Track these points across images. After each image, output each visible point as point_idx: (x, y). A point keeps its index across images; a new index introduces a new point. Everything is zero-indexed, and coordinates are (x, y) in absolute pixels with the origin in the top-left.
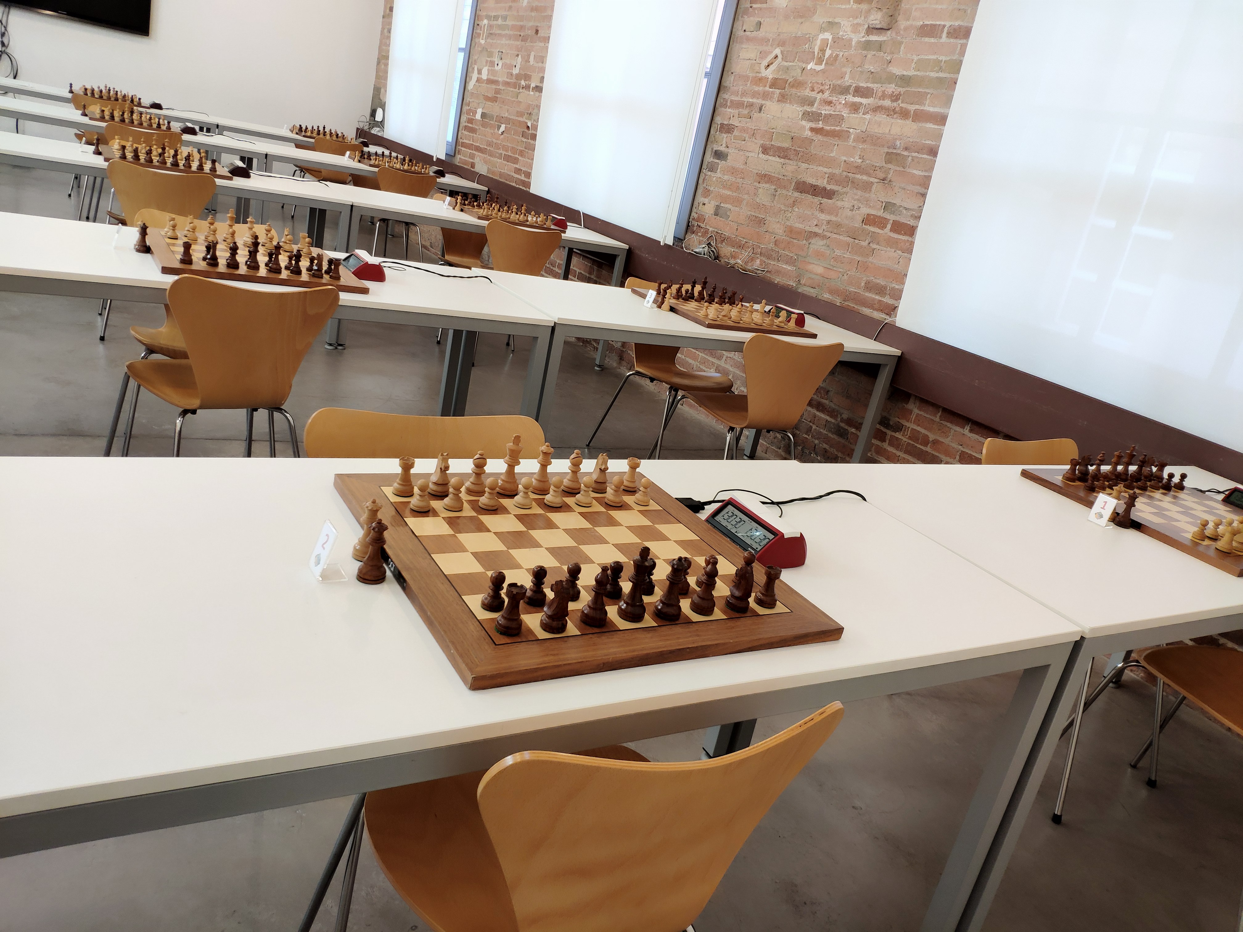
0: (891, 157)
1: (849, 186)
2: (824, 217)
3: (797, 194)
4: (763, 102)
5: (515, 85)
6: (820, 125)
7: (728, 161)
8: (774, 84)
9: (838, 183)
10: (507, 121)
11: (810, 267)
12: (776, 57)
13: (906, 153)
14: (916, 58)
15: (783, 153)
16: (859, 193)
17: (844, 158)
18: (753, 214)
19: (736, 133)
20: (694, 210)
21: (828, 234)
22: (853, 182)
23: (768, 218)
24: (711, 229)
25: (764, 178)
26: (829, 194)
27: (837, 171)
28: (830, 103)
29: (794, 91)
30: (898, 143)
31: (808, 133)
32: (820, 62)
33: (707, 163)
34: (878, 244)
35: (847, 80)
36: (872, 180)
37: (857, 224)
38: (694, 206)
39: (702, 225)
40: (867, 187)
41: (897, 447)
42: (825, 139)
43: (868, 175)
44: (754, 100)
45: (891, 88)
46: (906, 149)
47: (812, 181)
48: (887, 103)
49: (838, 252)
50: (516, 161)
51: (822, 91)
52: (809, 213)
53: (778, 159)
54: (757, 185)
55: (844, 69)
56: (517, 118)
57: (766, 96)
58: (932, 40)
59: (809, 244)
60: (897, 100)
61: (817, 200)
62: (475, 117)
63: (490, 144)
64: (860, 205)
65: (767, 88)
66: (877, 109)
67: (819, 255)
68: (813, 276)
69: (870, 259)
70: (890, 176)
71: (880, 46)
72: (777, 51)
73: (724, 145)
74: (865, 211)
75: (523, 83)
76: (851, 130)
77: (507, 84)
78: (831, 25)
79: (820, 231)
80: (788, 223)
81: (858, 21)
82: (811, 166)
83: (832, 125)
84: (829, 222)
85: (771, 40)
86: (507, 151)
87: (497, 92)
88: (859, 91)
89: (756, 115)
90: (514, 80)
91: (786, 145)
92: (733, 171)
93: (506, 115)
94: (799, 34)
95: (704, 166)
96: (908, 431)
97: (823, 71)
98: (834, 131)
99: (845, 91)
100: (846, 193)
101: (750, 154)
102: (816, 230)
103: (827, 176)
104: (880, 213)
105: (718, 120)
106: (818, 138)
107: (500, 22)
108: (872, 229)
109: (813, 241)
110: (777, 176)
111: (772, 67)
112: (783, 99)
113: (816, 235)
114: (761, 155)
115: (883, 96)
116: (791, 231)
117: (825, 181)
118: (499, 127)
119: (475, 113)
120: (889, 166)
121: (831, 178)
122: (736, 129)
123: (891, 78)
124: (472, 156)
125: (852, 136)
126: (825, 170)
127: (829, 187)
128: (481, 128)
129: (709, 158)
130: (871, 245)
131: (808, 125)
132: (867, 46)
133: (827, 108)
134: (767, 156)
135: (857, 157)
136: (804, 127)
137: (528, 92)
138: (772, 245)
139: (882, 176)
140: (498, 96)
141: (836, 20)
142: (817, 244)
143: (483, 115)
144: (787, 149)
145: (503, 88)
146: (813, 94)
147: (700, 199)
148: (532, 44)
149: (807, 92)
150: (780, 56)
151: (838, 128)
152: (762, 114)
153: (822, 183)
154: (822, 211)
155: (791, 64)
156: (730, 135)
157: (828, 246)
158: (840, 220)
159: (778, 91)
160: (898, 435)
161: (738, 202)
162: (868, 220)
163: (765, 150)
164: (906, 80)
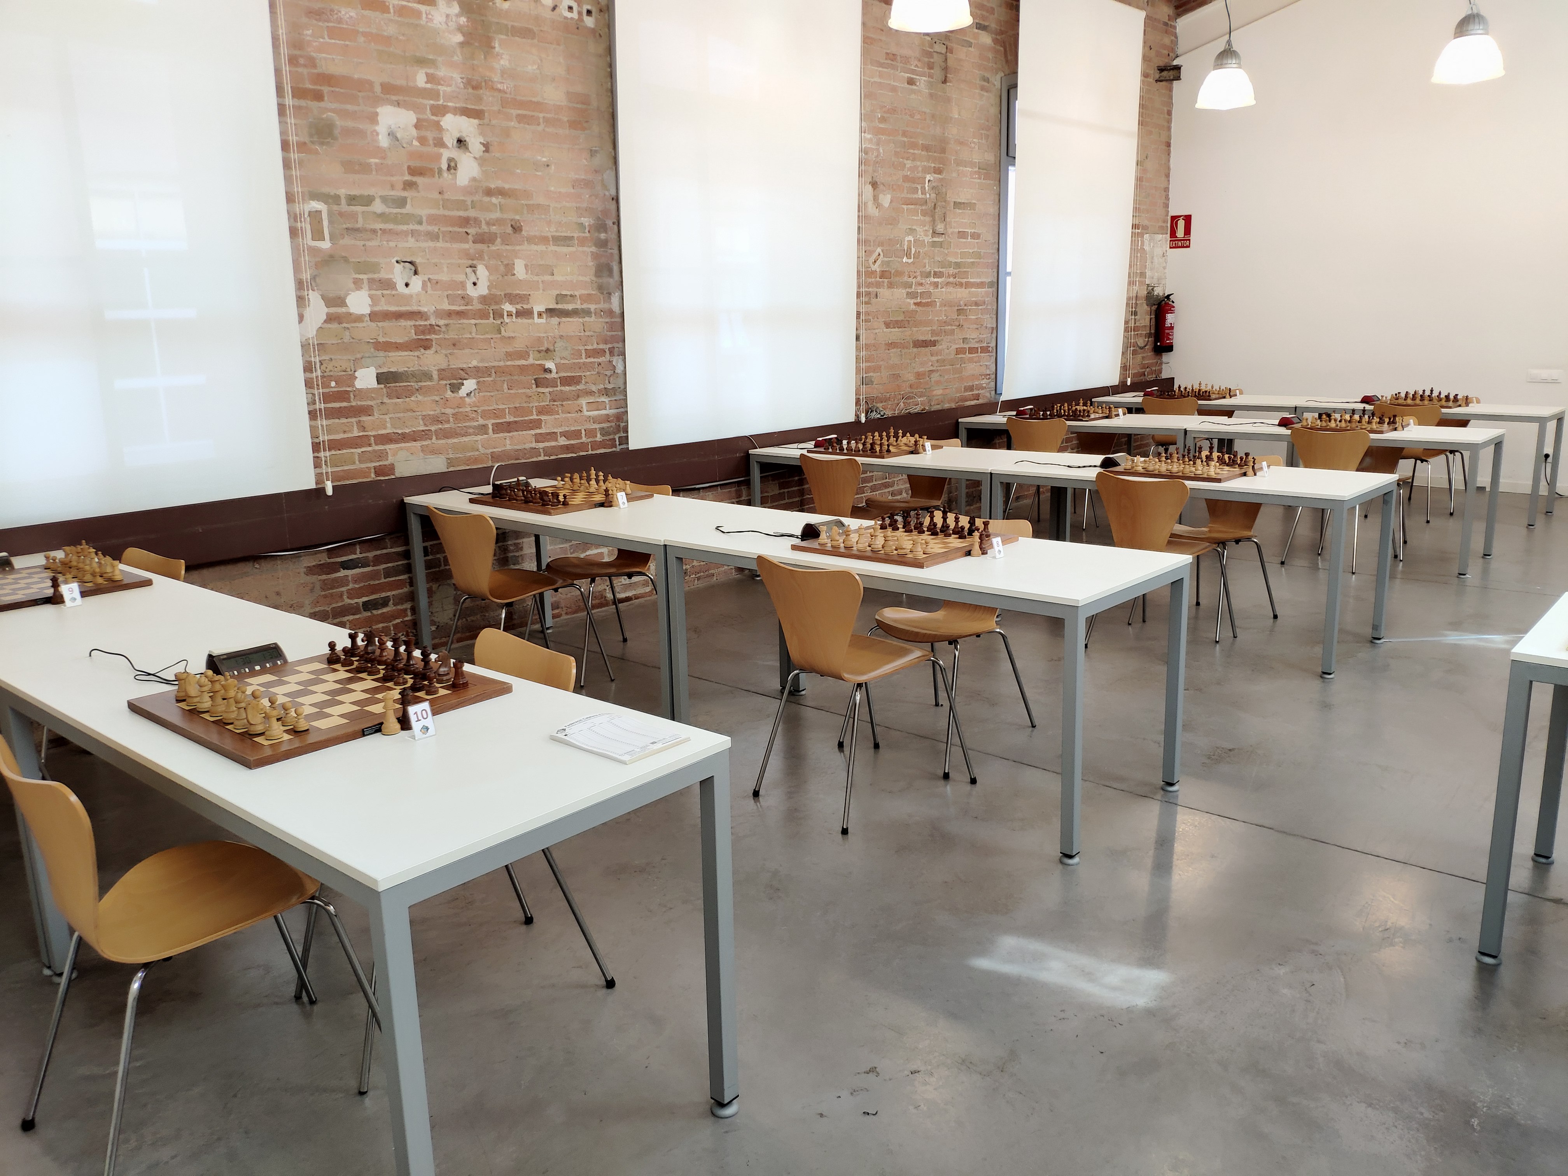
0: (960, 311)
1: (943, 335)
2: (934, 358)
3: (915, 350)
4: (877, 290)
5: (483, 315)
6: (919, 300)
7: (861, 340)
8: (883, 274)
9: (937, 335)
10: (479, 372)
11: (935, 392)
12: (879, 255)
13: (966, 308)
15: (898, 324)
16: (949, 337)
17: (936, 318)
18: (891, 373)
19: (862, 317)
22: (945, 332)
23: (901, 372)
25: (891, 345)
26: (934, 343)
27: (936, 327)
28: (921, 284)
29: (897, 279)
30: (960, 302)
31: (913, 307)
32: (909, 257)
34: (965, 363)
35: (928, 269)
36: (954, 327)
37: (953, 357)
40: (952, 332)
42: (924, 309)
43: (952, 325)
44: (870, 290)
45: (951, 271)
46: (965, 305)
47: (921, 338)
48: (951, 280)
49: (946, 377)
51: (915, 277)
52: (925, 359)
53: (897, 329)
54: (888, 351)
55: (924, 261)
56: (509, 363)
57: (878, 285)
58: (964, 240)
59: (930, 379)
60: (955, 278)
61: (928, 349)
62: (352, 386)
63: (435, 420)
64: (951, 344)
65: (878, 279)
66: (948, 284)
67: (937, 383)
68: (938, 397)
69: (963, 373)
70: (961, 323)
72: (879, 250)
74: (954, 347)
75: (506, 307)
76: (936, 300)
77: (454, 314)
78: (911, 231)
79: (934, 368)
80: (915, 371)
81: (926, 228)
82: (920, 329)
83: (926, 299)
84: (938, 361)
85: (875, 243)
88: (936, 275)
89: (874, 300)
90: (477, 306)
92: (867, 347)
93: (474, 363)
94: (893, 239)
97: (913, 263)
98: (928, 302)
99: (928, 275)
100: (942, 340)
101: (877, 331)
102: (932, 368)
103: (930, 332)
104: (962, 346)
106: (919, 309)
108: (960, 357)
109: (932, 376)
111: (878, 262)
112: (891, 286)
114: (885, 330)
115: (949, 276)
116: (918, 375)
117: (930, 336)
118: (456, 387)
119: (349, 378)
120: (959, 317)
121: (933, 332)
122: (861, 314)
123: (950, 264)
124: (380, 455)
125: (938, 304)
126: (928, 329)
127: (932, 339)
128: (383, 401)
130: (962, 365)
131: (912, 301)
133: (921, 287)
134: (889, 329)
135: (944, 316)
136: (910, 303)
137: (528, 322)
139: (958, 324)
141: (913, 228)
142: (934, 377)
143: (384, 378)
144: (902, 321)
145: (441, 322)
146: (910, 280)
148: (509, 248)
149: (906, 279)
150: (881, 254)
151: (929, 300)
152: (878, 299)
153: (929, 337)
154: (932, 356)
155: (890, 259)
157: (940, 378)
158: (943, 358)
159: (886, 280)
161: (877, 369)
162: (959, 351)
163: (887, 325)
164: (958, 265)
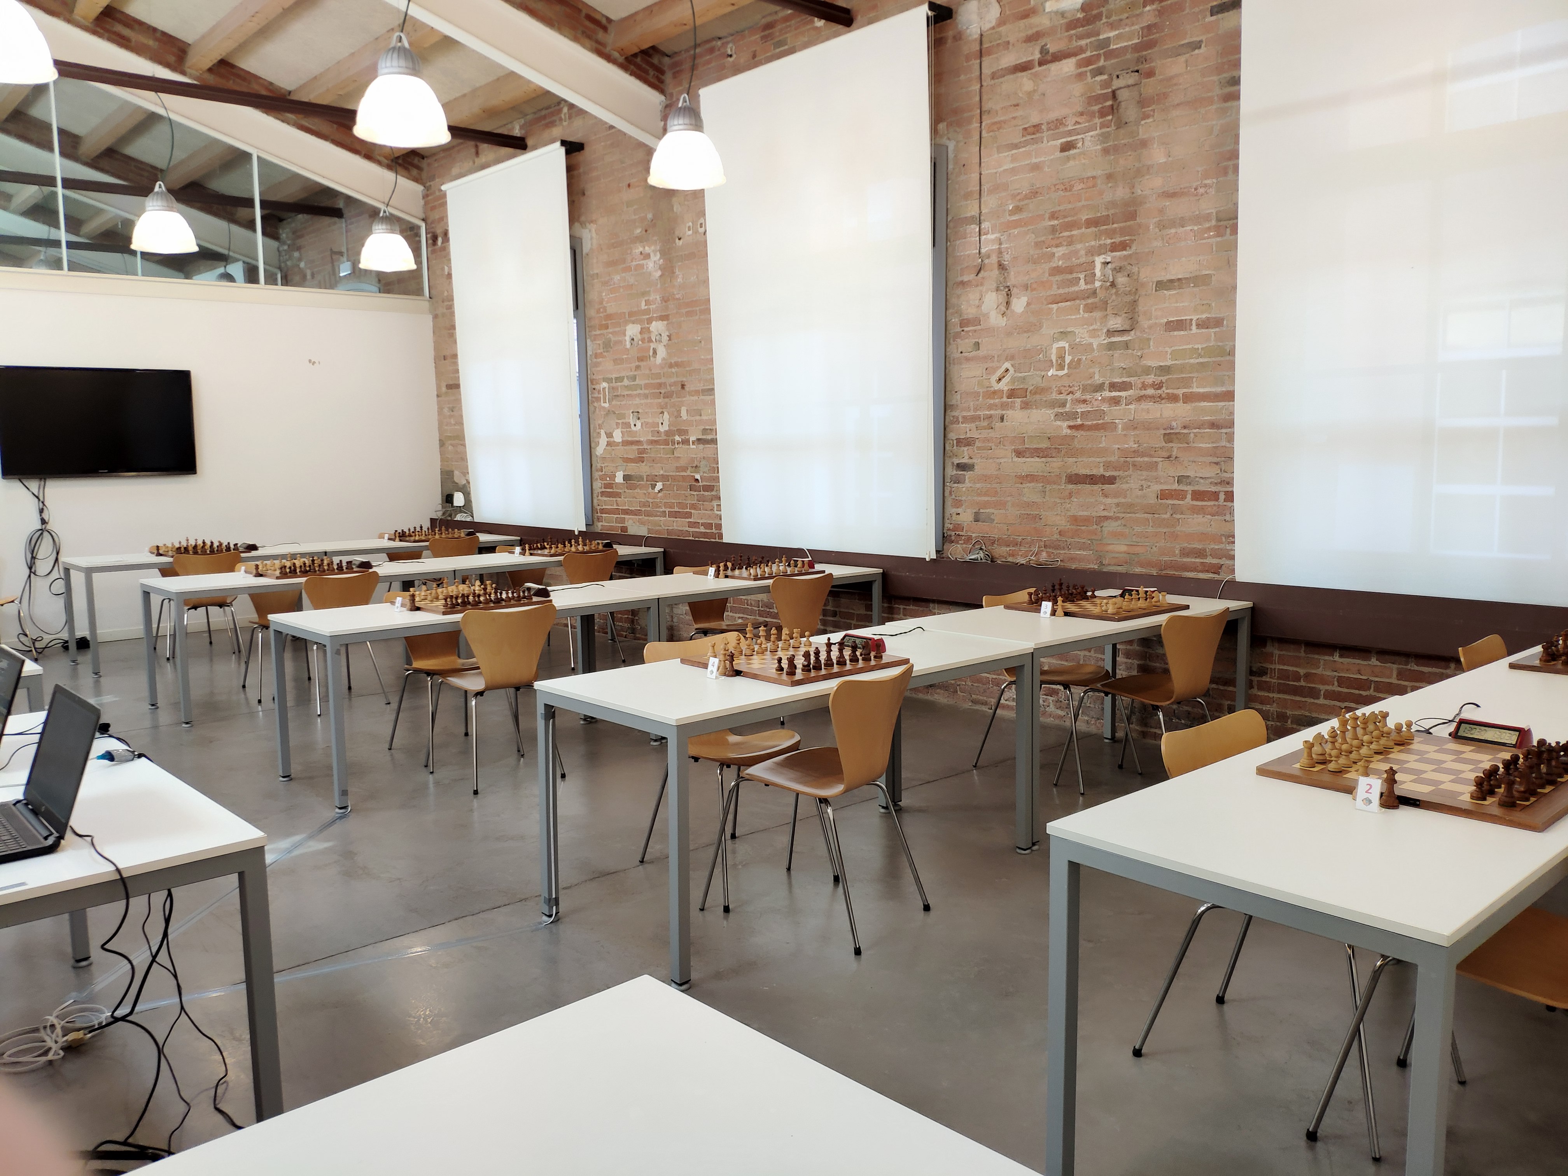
0: (1169, 437)
1: (1131, 469)
2: (1109, 501)
3: (1070, 486)
4: (1004, 412)
5: (666, 443)
6: (1079, 422)
7: (976, 471)
8: (1012, 394)
9: (1116, 469)
10: (664, 478)
11: (1110, 548)
12: (1007, 370)
13: (1185, 431)
14: (1169, 350)
15: (1041, 453)
16: (1145, 473)
17: (1117, 446)
18: (1023, 512)
19: (978, 444)
20: (947, 521)
21: (1121, 515)
22: (1134, 465)
23: (1043, 513)
24: (974, 535)
25: (1027, 478)
26: (1111, 480)
27: (1112, 459)
28: (1084, 401)
29: (1038, 397)
30: (1174, 424)
31: (1067, 431)
32: (1061, 367)
33: (949, 477)
34: (1182, 513)
35: (1098, 379)
36: (1155, 459)
37: (1152, 500)
38: (946, 518)
39: (961, 533)
41: (1269, 690)
42: (1089, 433)
43: (1151, 456)
44: (992, 412)
45: (1150, 379)
46: (1185, 427)
47: (1085, 472)
48: (1150, 392)
49: (1138, 529)
50: (689, 515)
51: (1072, 393)
52: (1091, 500)
53: (1037, 459)
54: (1020, 486)
55: (1091, 370)
56: (677, 474)
57: (1004, 406)
58: (1182, 333)
59: (1101, 527)
60: (1160, 388)
61: (1097, 487)
62: (614, 481)
63: (644, 504)
64: (1149, 483)
65: (1005, 399)
66: (1140, 399)
67: (1116, 535)
68: (1117, 555)
69: (1178, 528)
70: (1174, 453)
71: (1126, 345)
72: (1007, 365)
73: (967, 457)
74: (1157, 488)
75: (677, 438)
76: (1117, 421)
77: (652, 442)
78: (1064, 334)
79: (1111, 514)
80: (1069, 514)
81: (1095, 327)
82: (1080, 459)
83: (1093, 420)
84: (1118, 505)
85: (996, 357)
86: (671, 507)
87: (644, 451)
88: (1113, 386)
89: (998, 425)
90: (663, 437)
91: (1044, 445)
92: (985, 478)
93: (662, 472)
94: (1029, 346)
95: (948, 479)
96: (1275, 673)
97: (1068, 375)
98: (1097, 425)
99: (1099, 388)
100: (1130, 476)
101: (1002, 461)
102: (1105, 513)
103: (1102, 465)
104: (1176, 486)
105: (952, 436)
106: (1080, 433)
107: (626, 382)
108: (1170, 502)
109: (1105, 524)
110: (1041, 474)
111: (1004, 381)
112: (1026, 406)
113: (1106, 518)
114: (1016, 459)
115: (1144, 386)
116: (1075, 520)
117: (1102, 469)
118: (654, 486)
119: (614, 476)
120: (1171, 445)
121: (1107, 465)
122: (977, 441)
123: (1147, 370)
124: (623, 520)
125: (1120, 426)
126: (1098, 460)
127: (1107, 474)
128: (626, 490)
129: (951, 472)
130: (1174, 516)
131: (1066, 424)
132: (1111, 346)
133: (1082, 406)
134: (1024, 459)
135: (1132, 443)
136: (1060, 426)
137: (688, 447)
138: (1056, 536)
139: (1166, 454)
140: (644, 455)
141: (1069, 330)
142: (1110, 526)
143: (626, 478)
144: (1047, 448)
145: (649, 447)
146: (1062, 397)
147: (950, 510)
148: (679, 399)
149: (1054, 396)
150: (1012, 370)
151: (1101, 422)
152: (1005, 423)
153: (1100, 471)
154: (1106, 496)
155: (1026, 374)
156: (970, 447)
157: (1125, 525)
158: (1130, 500)
159: (1019, 400)
160: (1264, 679)
161: (1001, 505)
162: (1164, 495)
163: (1019, 454)
164: (1165, 370)
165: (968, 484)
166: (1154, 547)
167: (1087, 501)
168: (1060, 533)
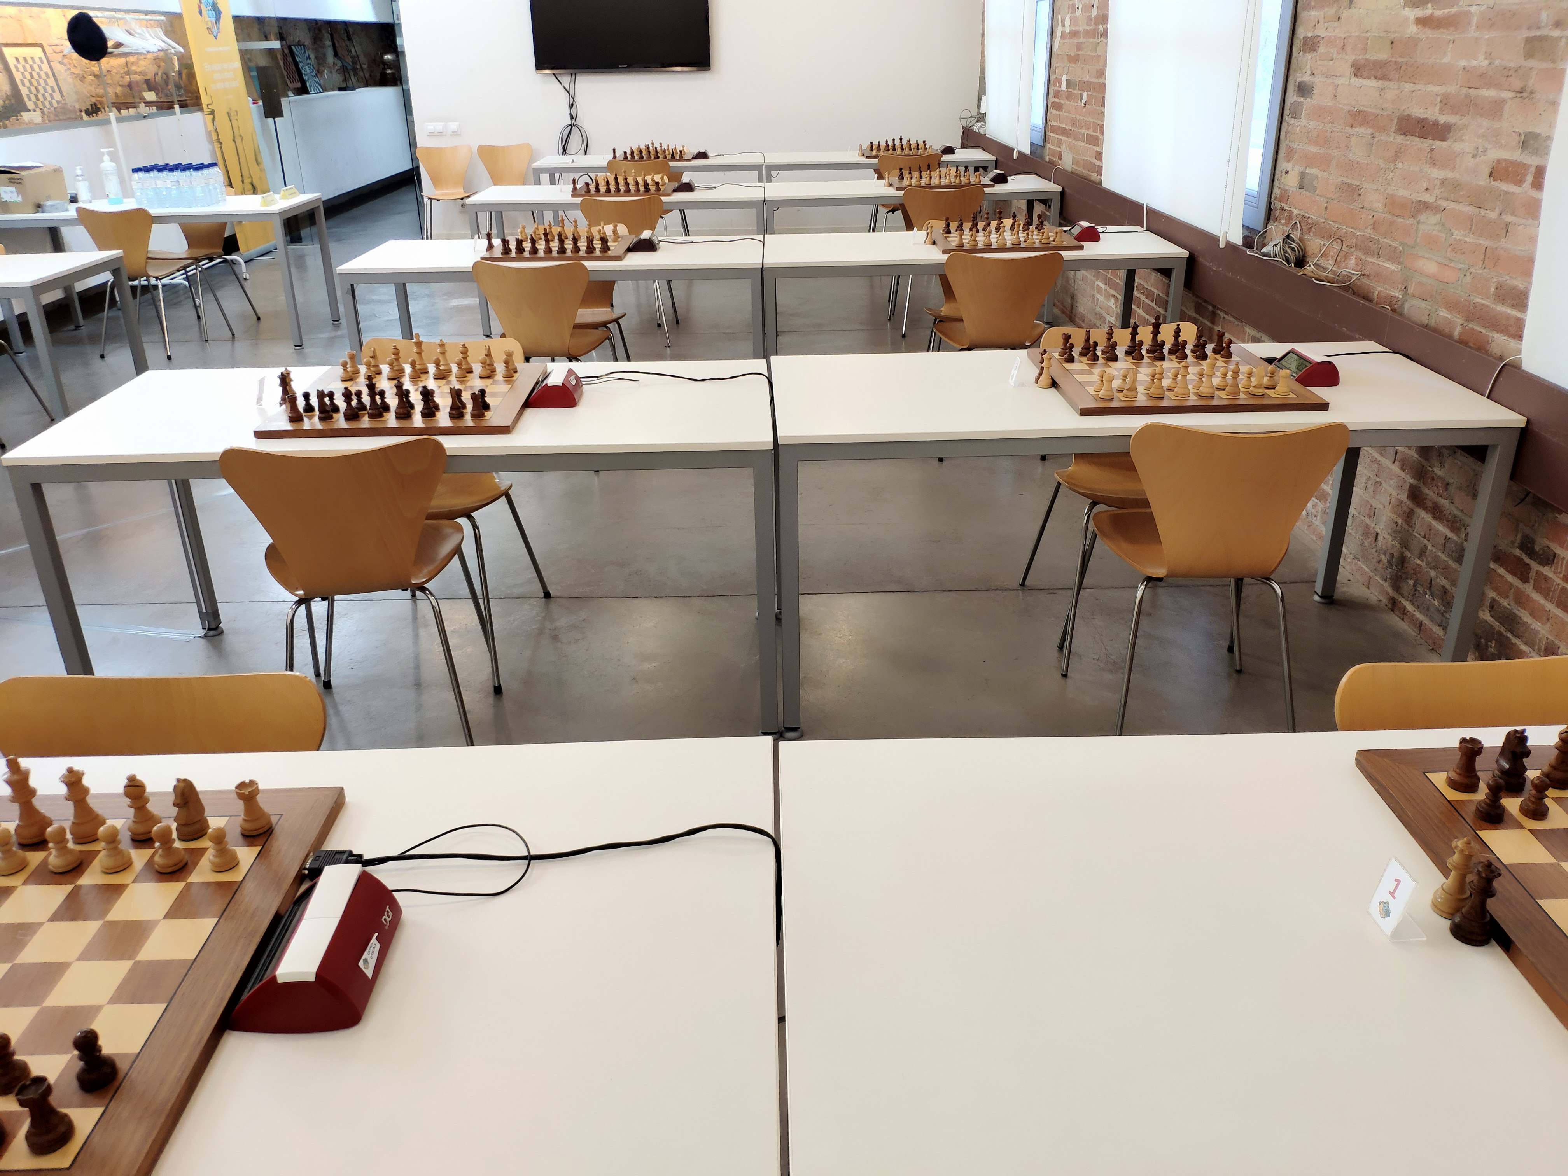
1: (1470, 113)
2: (1436, 173)
3: (1400, 139)
5: (1093, 34)
6: (1432, 9)
7: (1314, 97)
9: (1455, 109)
10: (1088, 86)
11: (1420, 264)
15: (1380, 71)
16: (1485, 122)
17: (1463, 63)
18: (1345, 180)
19: (1322, 49)
20: (1276, 183)
21: (1443, 203)
22: (1475, 105)
23: (1365, 185)
24: (1296, 212)
25: (1359, 117)
26: (1443, 132)
27: (1452, 89)
30: (1544, 16)
31: (1412, 29)
33: (1289, 105)
34: (1513, 213)
36: (1504, 94)
37: (1483, 180)
38: (1277, 177)
39: (1286, 207)
40: (1496, 109)
42: (1436, 34)
43: (1498, 86)
47: (1418, 112)
49: (1458, 234)
50: (1092, 139)
52: (1417, 169)
53: (1374, 83)
54: (1348, 129)
56: (1096, 80)
59: (1418, 223)
61: (1427, 144)
62: (1061, 87)
63: (1074, 123)
64: (1486, 145)
67: (1431, 242)
68: (1424, 280)
69: (1503, 243)
70: (1531, 82)
73: (1309, 73)
74: (1495, 154)
75: (1100, 28)
76: (1473, 9)
77: (1087, 33)
79: (1433, 200)
80: (1389, 191)
82: (1418, 87)
84: (1443, 182)
86: (1089, 129)
87: (1079, 47)
89: (1346, 14)
90: (1091, 27)
91: (1382, 55)
92: (1320, 113)
93: (1086, 77)
95: (1287, 112)
100: (1466, 126)
101: (1340, 82)
102: (1427, 198)
103: (1439, 99)
104: (1516, 155)
105: (1300, 32)
106: (1429, 33)
108: (1504, 186)
109: (1422, 217)
110: (1374, 111)
113: (1426, 206)
114: (1353, 81)
116: (1394, 204)
117: (1437, 109)
118: (1081, 98)
119: (1060, 82)
120: (1532, 63)
121: (1446, 103)
122: (1322, 42)
124: (1060, 144)
125: (1475, 20)
126: (1437, 89)
127: (1443, 119)
128: (1066, 102)
129: (1292, 97)
130: (1503, 216)
134: (1361, 80)
135: (1482, 57)
136: (1408, 19)
137: (1096, 41)
139: (1517, 84)
140: (1080, 53)
142: (1429, 222)
143: (1068, 83)
144: (1386, 62)
145: (1083, 40)
147: (1282, 165)
151: (1453, 10)
152: (1353, 11)
153: (1432, 113)
154: (1433, 162)
156: (1315, 54)
157: (1443, 225)
158: (1458, 176)
161: (1325, 162)
162: (1497, 172)
163: (1358, 70)
165: (1303, 122)
166: (1468, 274)
167: (1412, 168)
168: (1375, 226)
